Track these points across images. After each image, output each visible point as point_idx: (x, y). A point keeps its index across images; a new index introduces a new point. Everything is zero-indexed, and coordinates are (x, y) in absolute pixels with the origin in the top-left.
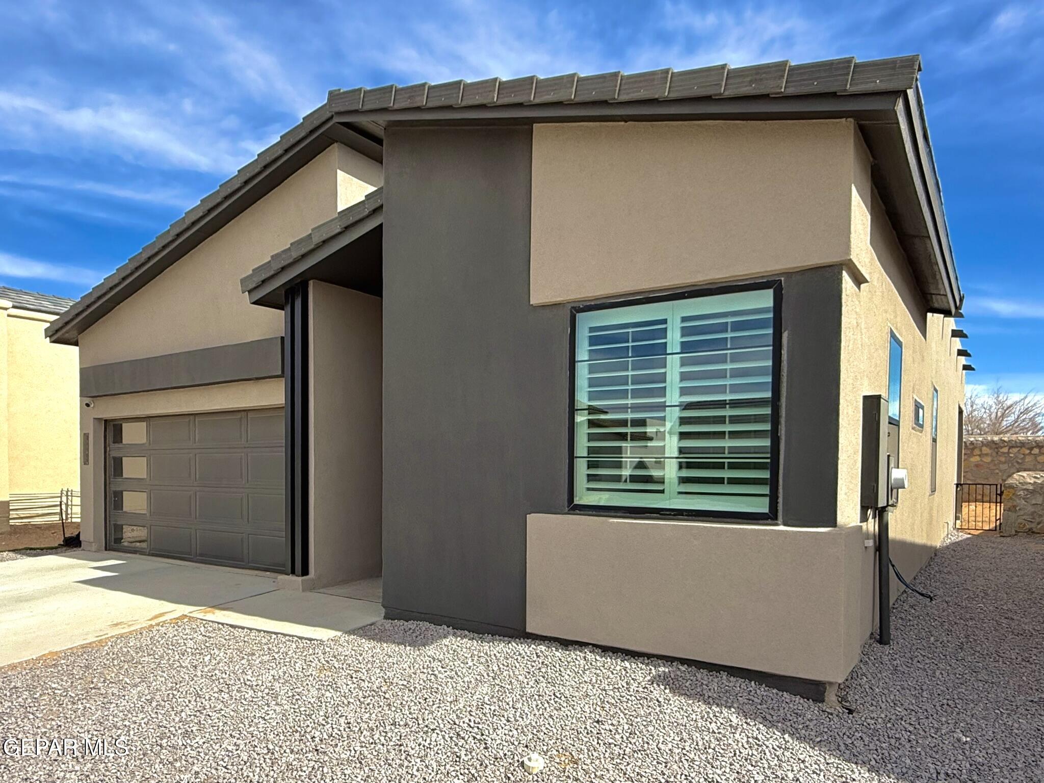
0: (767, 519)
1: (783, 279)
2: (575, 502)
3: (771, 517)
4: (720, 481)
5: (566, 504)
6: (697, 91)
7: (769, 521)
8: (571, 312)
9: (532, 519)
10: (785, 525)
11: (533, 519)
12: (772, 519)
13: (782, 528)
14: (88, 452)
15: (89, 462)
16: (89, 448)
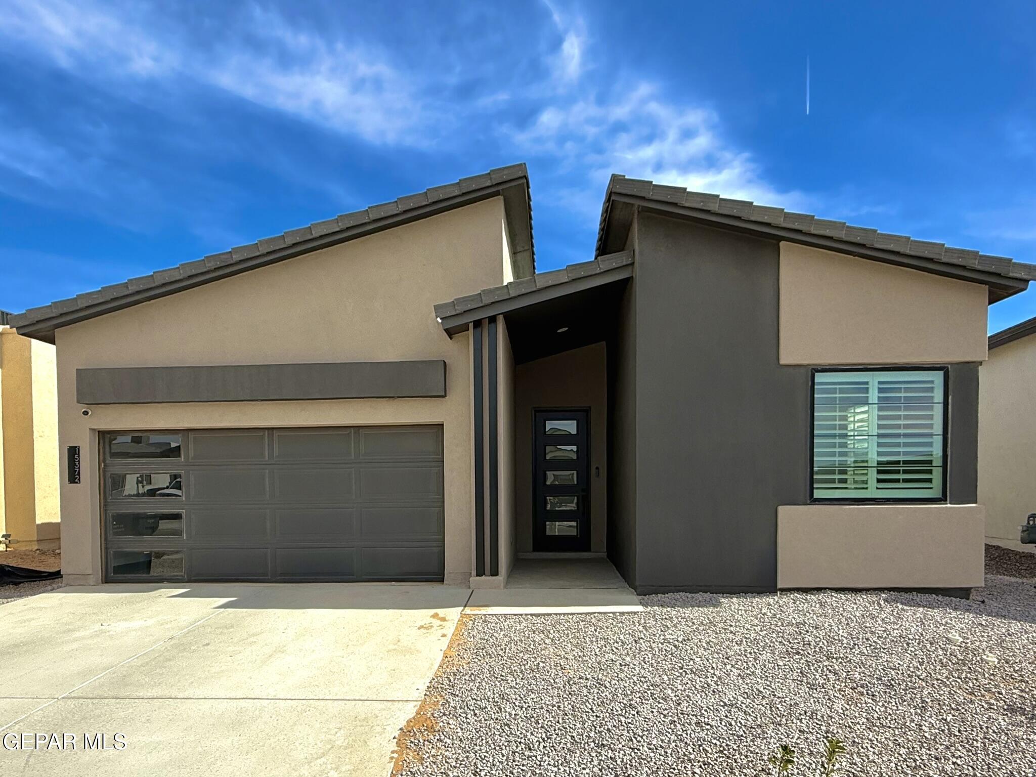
0: (941, 501)
1: (949, 366)
2: (815, 497)
3: (943, 499)
4: (897, 481)
5: (808, 498)
6: (926, 254)
7: (943, 502)
8: (812, 371)
9: (782, 509)
10: (951, 504)
11: (784, 511)
12: (944, 501)
13: (949, 505)
14: (79, 468)
15: (79, 480)
16: (79, 464)
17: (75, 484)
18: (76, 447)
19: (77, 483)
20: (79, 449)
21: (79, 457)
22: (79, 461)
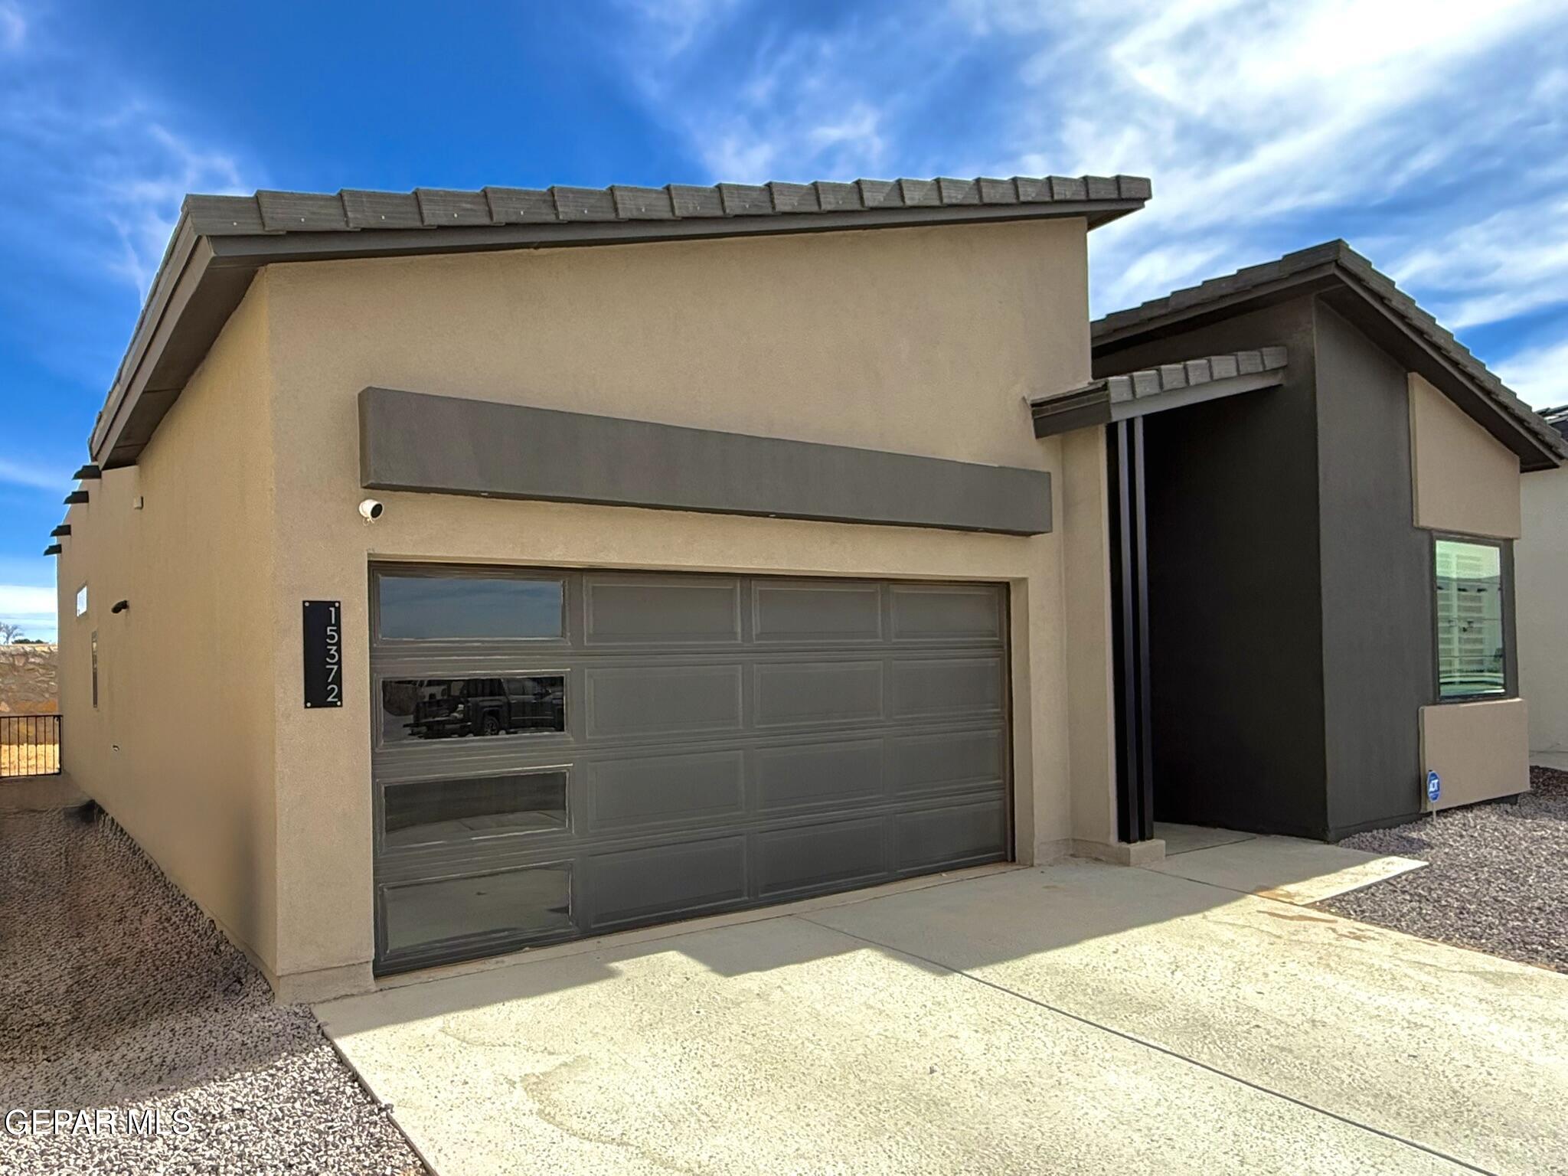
8: (1432, 538)
14: (339, 663)
15: (339, 696)
16: (339, 651)
17: (326, 710)
18: (332, 604)
19: (333, 705)
20: (338, 610)
21: (338, 632)
22: (339, 644)
